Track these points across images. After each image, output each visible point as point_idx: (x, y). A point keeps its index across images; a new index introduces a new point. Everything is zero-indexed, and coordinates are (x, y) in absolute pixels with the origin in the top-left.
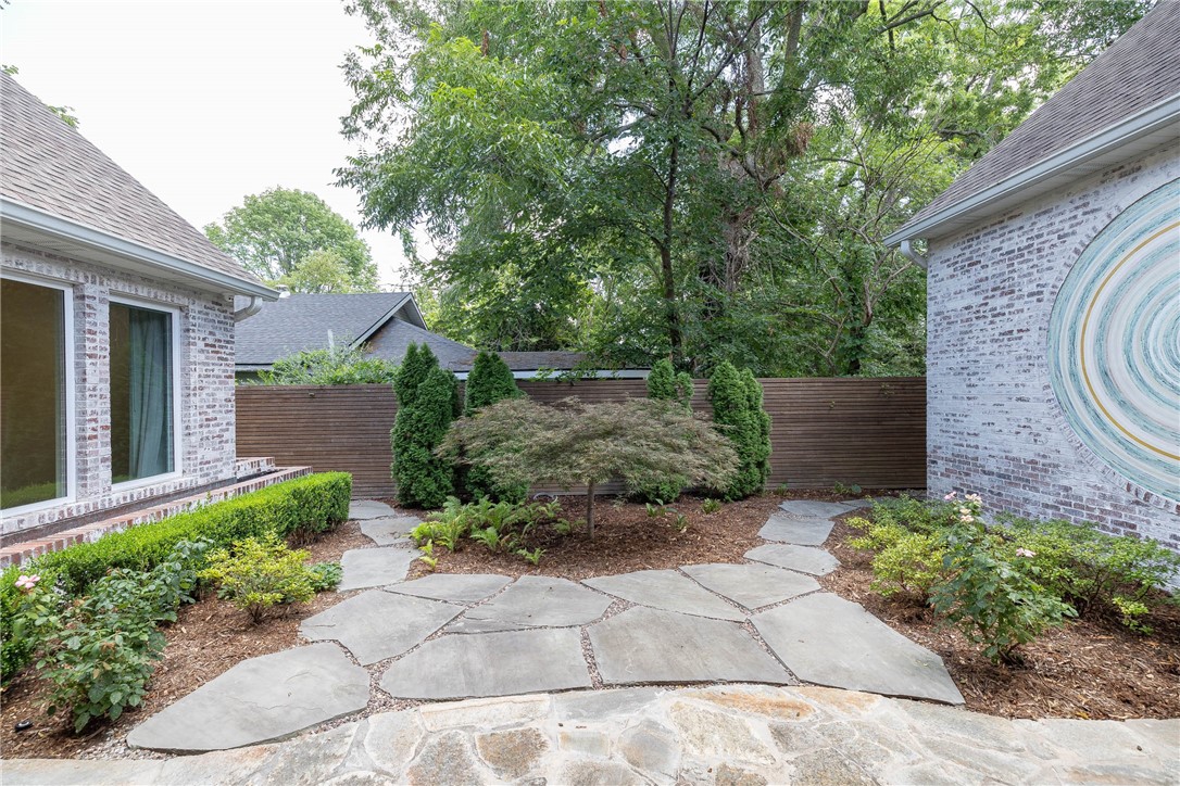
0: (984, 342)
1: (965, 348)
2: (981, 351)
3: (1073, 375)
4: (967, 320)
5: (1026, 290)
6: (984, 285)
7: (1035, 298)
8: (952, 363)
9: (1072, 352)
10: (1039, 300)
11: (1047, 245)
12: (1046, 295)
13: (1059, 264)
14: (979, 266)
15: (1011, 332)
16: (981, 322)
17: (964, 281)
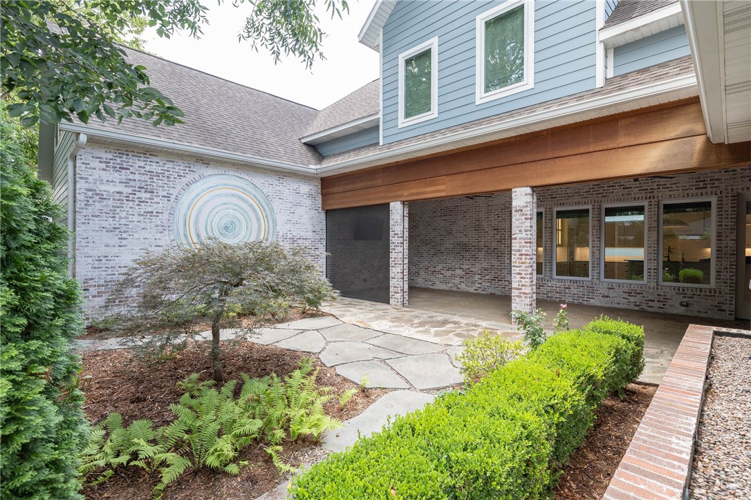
0: (133, 215)
1: (117, 216)
2: (130, 219)
3: (185, 236)
4: (119, 200)
5: (161, 193)
6: (132, 183)
7: (166, 199)
8: (104, 224)
9: (185, 225)
10: (168, 200)
11: (172, 177)
12: (172, 198)
13: (179, 187)
14: (128, 171)
15: (152, 212)
16: (131, 204)
17: (116, 176)
